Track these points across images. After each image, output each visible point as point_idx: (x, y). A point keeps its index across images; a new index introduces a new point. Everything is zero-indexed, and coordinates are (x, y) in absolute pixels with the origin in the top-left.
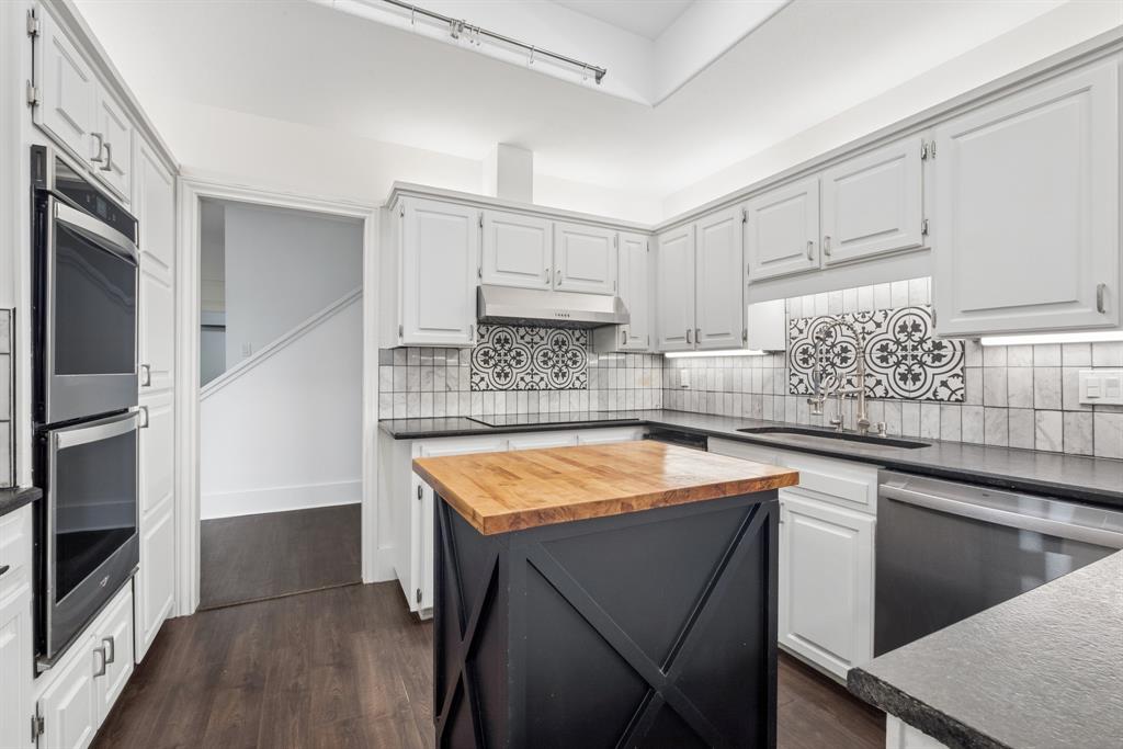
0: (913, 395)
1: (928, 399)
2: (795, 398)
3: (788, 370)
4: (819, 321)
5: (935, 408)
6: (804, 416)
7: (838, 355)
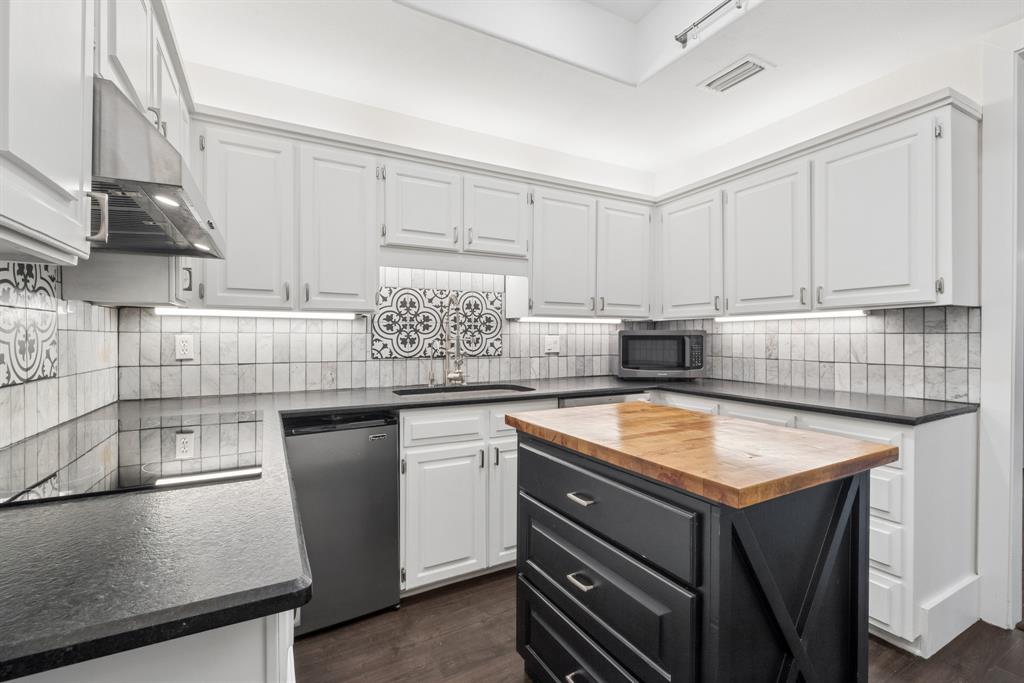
0: (474, 353)
1: (483, 355)
2: (377, 363)
3: (370, 336)
4: (403, 292)
5: (486, 361)
6: (388, 379)
7: (421, 323)
